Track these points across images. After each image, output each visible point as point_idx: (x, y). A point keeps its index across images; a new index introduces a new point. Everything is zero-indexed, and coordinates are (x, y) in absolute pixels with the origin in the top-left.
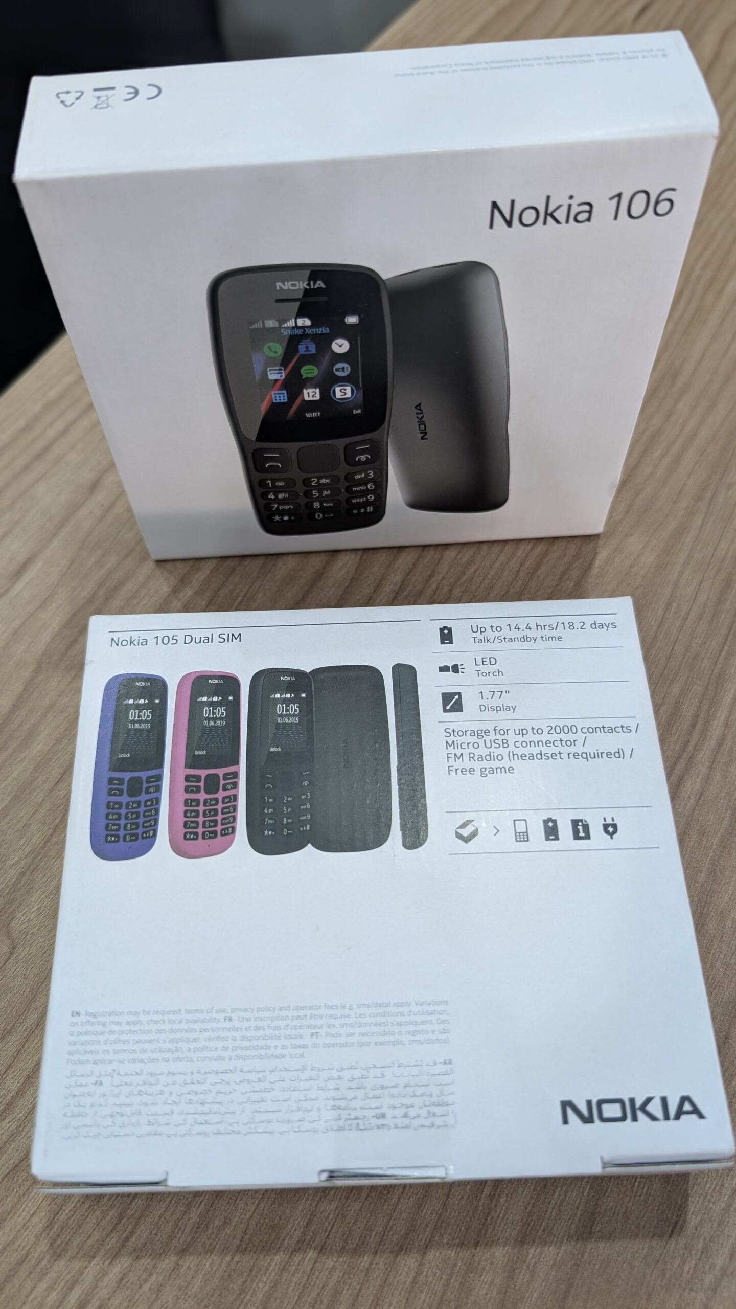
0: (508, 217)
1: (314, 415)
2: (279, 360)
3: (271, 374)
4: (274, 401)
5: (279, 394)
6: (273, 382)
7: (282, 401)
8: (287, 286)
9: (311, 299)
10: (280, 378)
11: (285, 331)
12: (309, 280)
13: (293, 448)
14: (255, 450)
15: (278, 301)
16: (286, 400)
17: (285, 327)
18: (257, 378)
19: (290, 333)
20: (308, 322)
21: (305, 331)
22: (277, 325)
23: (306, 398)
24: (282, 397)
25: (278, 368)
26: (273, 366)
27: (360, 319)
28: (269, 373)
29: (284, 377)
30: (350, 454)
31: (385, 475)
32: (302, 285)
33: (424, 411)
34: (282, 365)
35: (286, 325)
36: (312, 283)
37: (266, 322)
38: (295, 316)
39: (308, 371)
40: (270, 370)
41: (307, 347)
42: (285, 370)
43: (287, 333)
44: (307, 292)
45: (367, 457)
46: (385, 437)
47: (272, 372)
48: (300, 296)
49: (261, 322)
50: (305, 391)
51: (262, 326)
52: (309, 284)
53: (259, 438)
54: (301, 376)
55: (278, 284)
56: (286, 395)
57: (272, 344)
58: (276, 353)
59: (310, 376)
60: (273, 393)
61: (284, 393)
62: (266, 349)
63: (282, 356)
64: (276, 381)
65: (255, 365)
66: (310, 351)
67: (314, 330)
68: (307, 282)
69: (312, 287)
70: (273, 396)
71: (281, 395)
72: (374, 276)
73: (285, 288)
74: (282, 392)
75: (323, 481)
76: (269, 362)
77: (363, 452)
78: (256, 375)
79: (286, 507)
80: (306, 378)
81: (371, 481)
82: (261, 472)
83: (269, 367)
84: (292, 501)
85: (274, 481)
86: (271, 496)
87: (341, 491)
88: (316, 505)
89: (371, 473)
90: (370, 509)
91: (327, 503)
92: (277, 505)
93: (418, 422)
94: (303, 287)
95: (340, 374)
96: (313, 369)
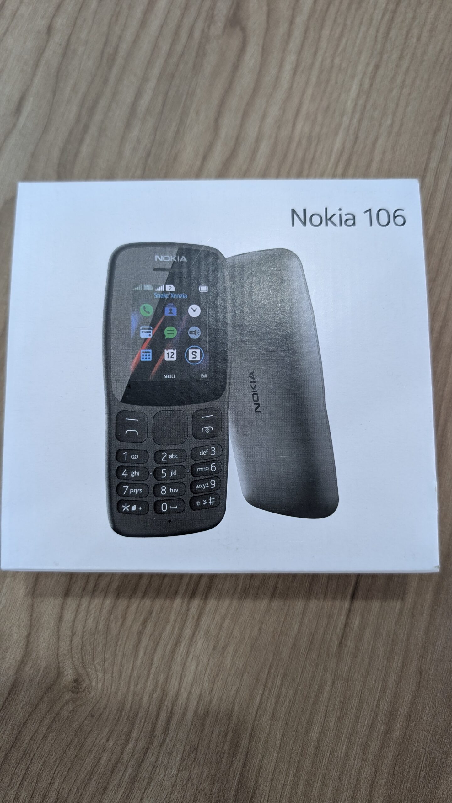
0: (303, 219)
1: (171, 376)
2: (150, 320)
3: (142, 332)
4: (142, 360)
5: (146, 352)
6: (143, 341)
7: (148, 360)
8: (162, 259)
9: (176, 269)
10: (148, 337)
11: (156, 294)
12: (177, 255)
13: (150, 412)
14: (119, 413)
15: (155, 269)
16: (150, 360)
18: (132, 335)
19: (160, 297)
21: (170, 295)
22: (152, 289)
23: (166, 359)
24: (146, 356)
25: (149, 327)
26: (145, 325)
27: (209, 289)
28: (141, 331)
30: (196, 423)
31: (226, 454)
32: (171, 258)
33: (256, 381)
34: (150, 326)
36: (178, 257)
37: (145, 285)
38: (165, 282)
39: (170, 332)
40: (143, 329)
41: (171, 310)
42: (153, 330)
43: (158, 296)
44: (175, 264)
45: (210, 429)
46: (226, 406)
48: (170, 267)
49: (141, 285)
50: (166, 351)
51: (141, 290)
52: (176, 258)
53: (125, 400)
54: (164, 336)
56: (151, 354)
57: (146, 305)
58: (148, 313)
59: (171, 336)
60: (142, 351)
61: (149, 352)
62: (142, 310)
63: (152, 316)
64: (146, 339)
65: (132, 324)
66: (172, 313)
67: (177, 295)
68: (175, 257)
70: (142, 354)
71: (148, 354)
72: (220, 256)
73: (161, 260)
74: (148, 351)
75: (171, 457)
76: (143, 321)
77: (208, 422)
78: (132, 332)
79: (136, 491)
80: (168, 338)
81: (214, 461)
82: (121, 441)
83: (142, 326)
84: (142, 482)
85: (130, 452)
86: (125, 473)
87: (186, 471)
88: (164, 490)
89: (213, 449)
90: (212, 500)
91: (173, 488)
92: (128, 487)
93: (252, 391)
94: (173, 260)
95: (193, 337)
96: (173, 331)
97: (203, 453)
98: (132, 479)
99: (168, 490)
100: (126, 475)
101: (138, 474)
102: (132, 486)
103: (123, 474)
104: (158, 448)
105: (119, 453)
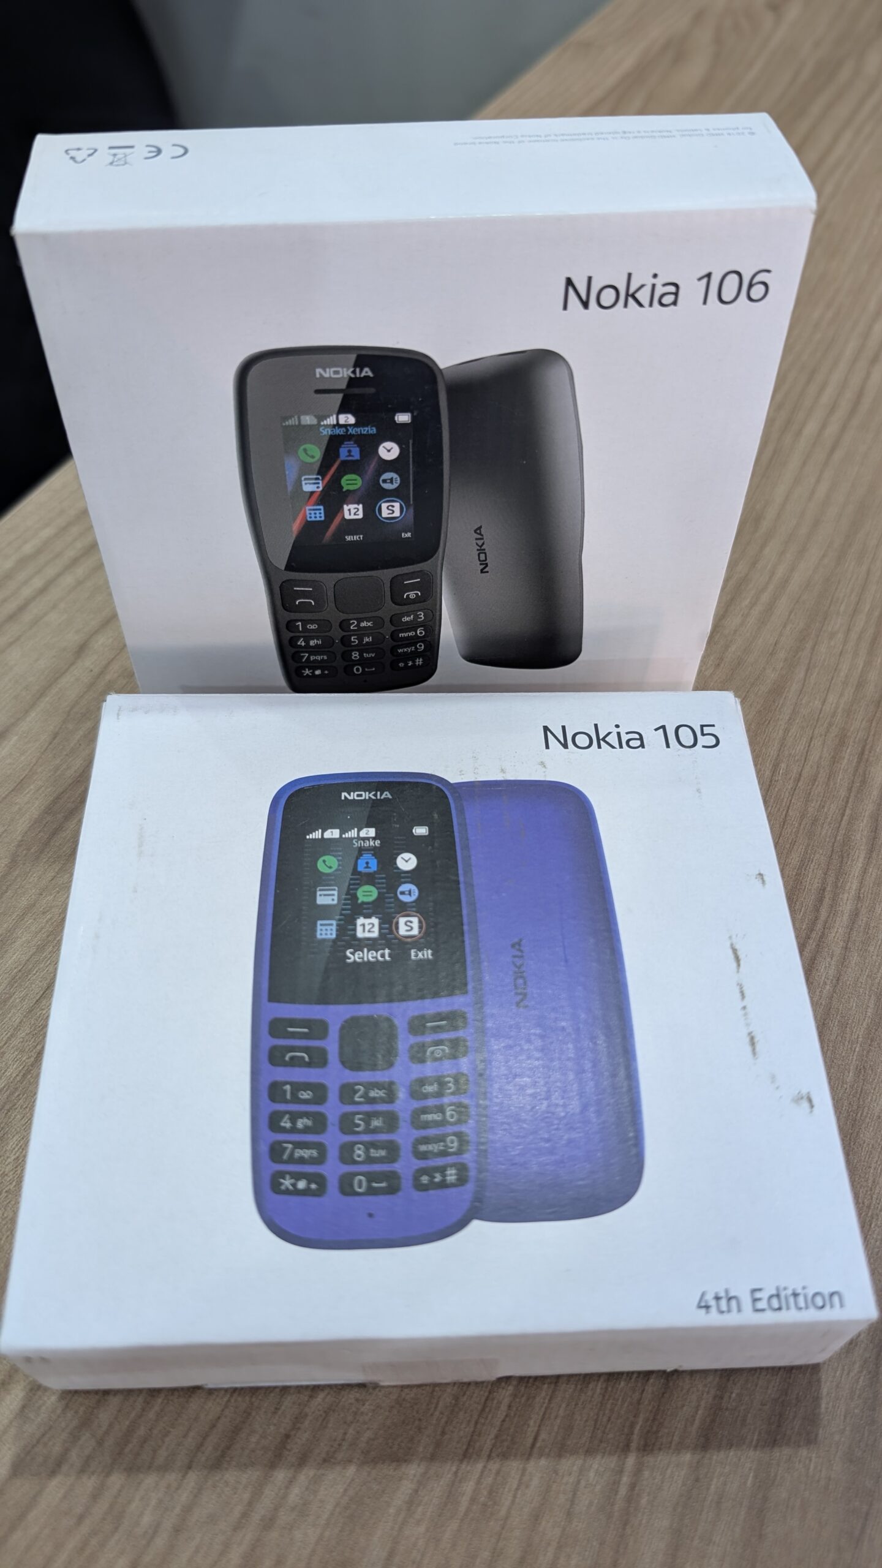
0: (584, 296)
1: (356, 538)
2: (316, 467)
3: (306, 484)
4: (309, 519)
5: (314, 510)
6: (309, 494)
7: (318, 519)
8: (329, 373)
9: (356, 391)
10: (315, 489)
11: (324, 430)
12: (355, 366)
13: (329, 579)
14: (284, 582)
15: (318, 392)
16: (323, 519)
17: (324, 425)
18: (290, 488)
19: (330, 434)
20: (351, 419)
21: (348, 430)
22: (315, 421)
23: (347, 516)
24: (316, 513)
25: (315, 477)
26: (309, 474)
27: (413, 418)
28: (303, 483)
29: (321, 489)
30: (397, 588)
31: (438, 618)
32: (346, 373)
33: (485, 537)
34: (318, 474)
35: (325, 422)
36: (358, 370)
37: (302, 417)
38: (336, 409)
39: (351, 482)
40: (305, 479)
41: (349, 451)
42: (323, 480)
43: (326, 432)
44: (352, 382)
45: (417, 594)
46: (439, 568)
47: (307, 482)
48: (343, 386)
49: (296, 417)
50: (346, 507)
51: (297, 423)
52: (354, 372)
53: (289, 567)
55: (319, 371)
56: (322, 511)
57: (308, 446)
58: (313, 457)
59: (351, 488)
60: (307, 508)
61: (320, 509)
62: (301, 452)
63: (320, 462)
64: (312, 493)
65: (287, 473)
66: (352, 456)
67: (358, 430)
68: (352, 369)
69: (358, 375)
70: (308, 512)
71: (318, 512)
72: (431, 365)
73: (327, 375)
74: (318, 507)
75: (363, 624)
76: (304, 469)
77: (413, 587)
78: (288, 484)
79: (319, 658)
80: (348, 490)
81: (422, 626)
82: (290, 612)
83: (305, 475)
84: (327, 650)
85: (305, 622)
86: (301, 642)
87: (385, 637)
88: (355, 655)
89: (421, 614)
90: (419, 662)
91: (368, 653)
92: (307, 655)
93: (478, 550)
94: (347, 375)
95: (387, 486)
96: (356, 480)
97: (406, 619)
98: (312, 647)
99: (361, 655)
100: (303, 644)
101: (320, 642)
102: (310, 653)
103: (299, 644)
104: (343, 616)
105: (290, 626)
